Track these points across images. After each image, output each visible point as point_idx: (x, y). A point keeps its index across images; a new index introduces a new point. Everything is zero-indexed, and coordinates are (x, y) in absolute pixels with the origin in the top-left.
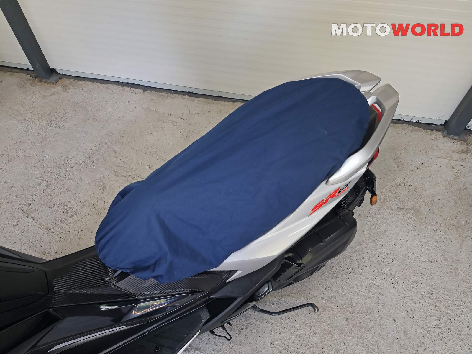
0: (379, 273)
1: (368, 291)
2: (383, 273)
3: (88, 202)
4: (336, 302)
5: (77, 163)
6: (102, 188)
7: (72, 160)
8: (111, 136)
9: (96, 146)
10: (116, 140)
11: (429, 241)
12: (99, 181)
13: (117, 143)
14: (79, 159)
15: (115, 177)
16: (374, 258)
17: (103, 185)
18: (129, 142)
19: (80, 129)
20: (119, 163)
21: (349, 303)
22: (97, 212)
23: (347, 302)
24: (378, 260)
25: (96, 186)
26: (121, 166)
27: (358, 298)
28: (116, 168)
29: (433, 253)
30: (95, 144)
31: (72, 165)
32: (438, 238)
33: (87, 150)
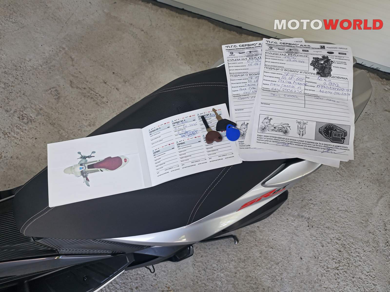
0: (298, 216)
1: (285, 230)
2: (302, 217)
3: (43, 110)
4: (255, 236)
5: (34, 67)
6: (57, 98)
7: (30, 64)
8: (69, 41)
9: (53, 50)
10: (74, 47)
11: (351, 192)
12: (54, 89)
13: (75, 49)
14: (36, 62)
15: (70, 88)
16: (298, 202)
17: (58, 95)
18: (87, 51)
19: (39, 29)
20: (75, 73)
21: (266, 239)
22: (51, 122)
23: (265, 237)
24: (301, 204)
25: (51, 95)
26: (77, 76)
27: (275, 235)
28: (71, 78)
29: (352, 204)
30: (53, 48)
31: (29, 68)
32: (360, 190)
33: (44, 53)
